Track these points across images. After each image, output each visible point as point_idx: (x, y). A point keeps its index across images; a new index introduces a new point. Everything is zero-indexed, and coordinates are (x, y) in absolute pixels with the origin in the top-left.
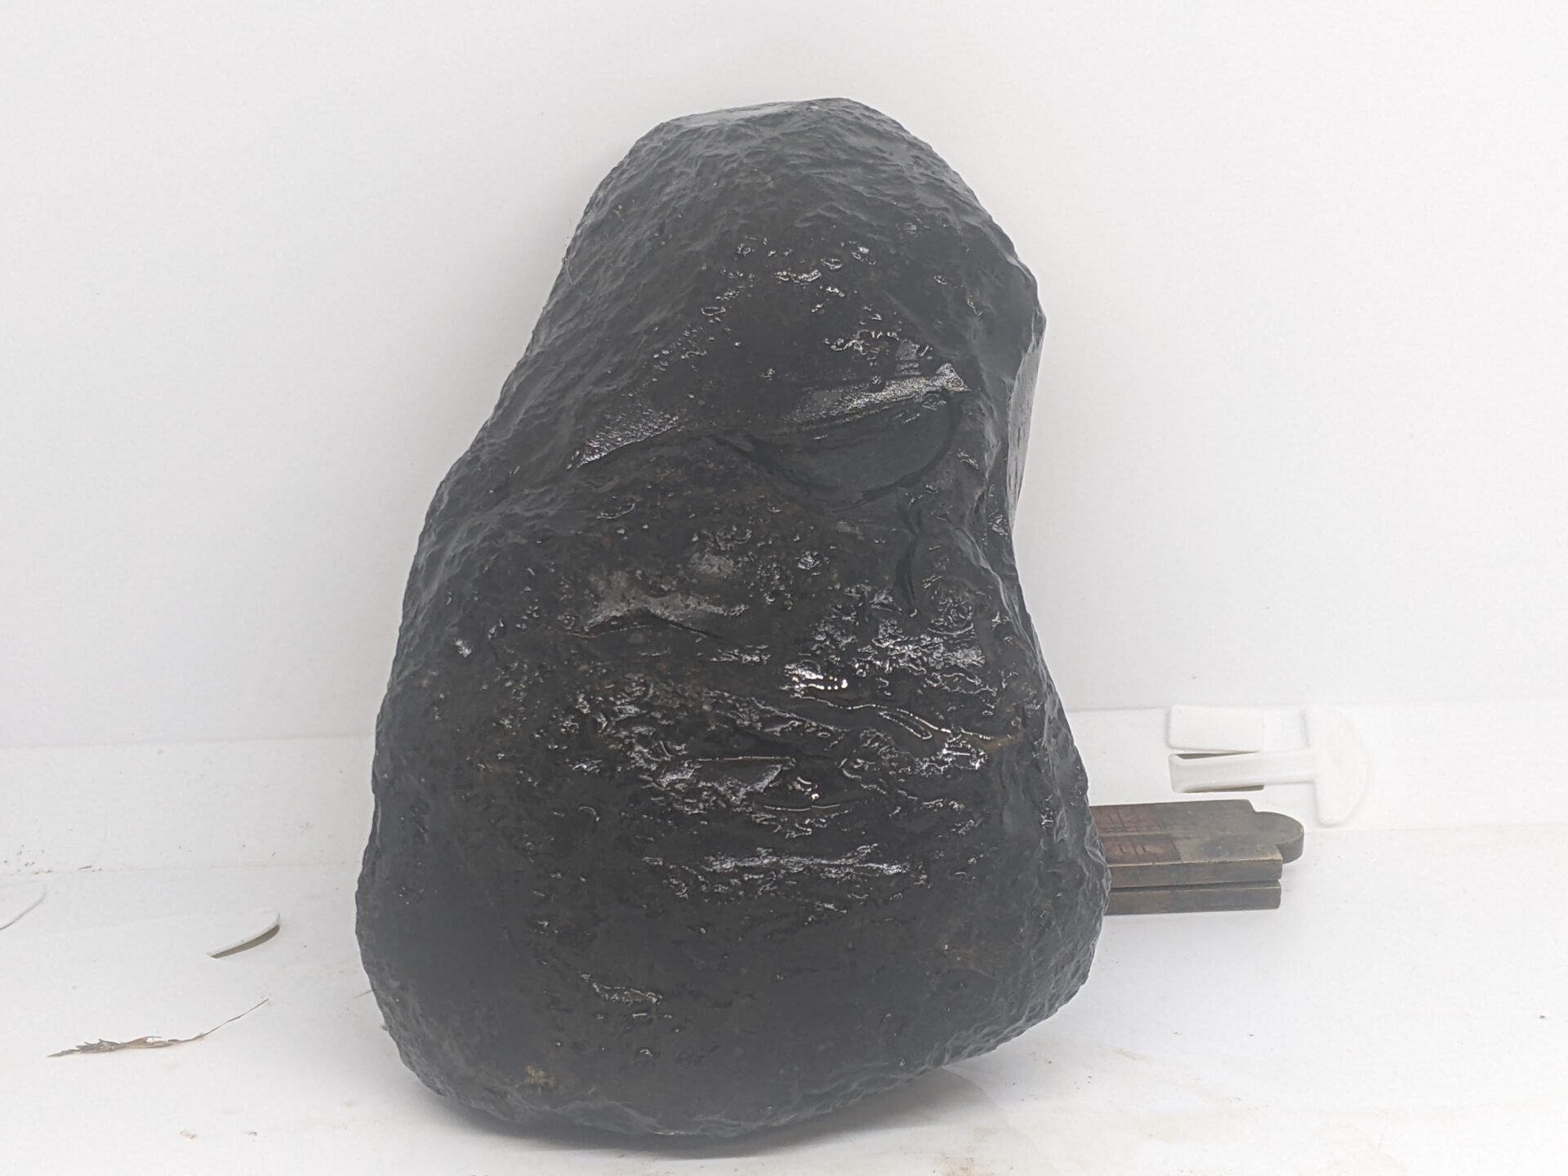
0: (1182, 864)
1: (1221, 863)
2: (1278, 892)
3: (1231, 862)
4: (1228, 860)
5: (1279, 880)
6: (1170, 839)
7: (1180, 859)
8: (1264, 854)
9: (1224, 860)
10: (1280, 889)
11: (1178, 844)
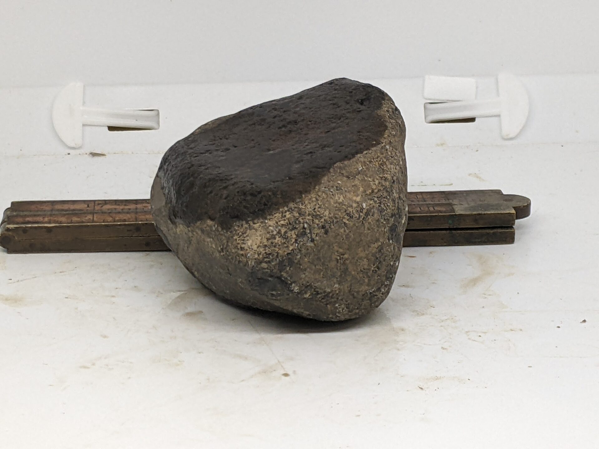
0: (456, 215)
1: (479, 214)
2: (513, 234)
3: (484, 214)
4: (483, 213)
5: (514, 226)
6: (450, 205)
7: (454, 212)
8: (504, 210)
9: (480, 212)
10: (514, 231)
11: (455, 207)
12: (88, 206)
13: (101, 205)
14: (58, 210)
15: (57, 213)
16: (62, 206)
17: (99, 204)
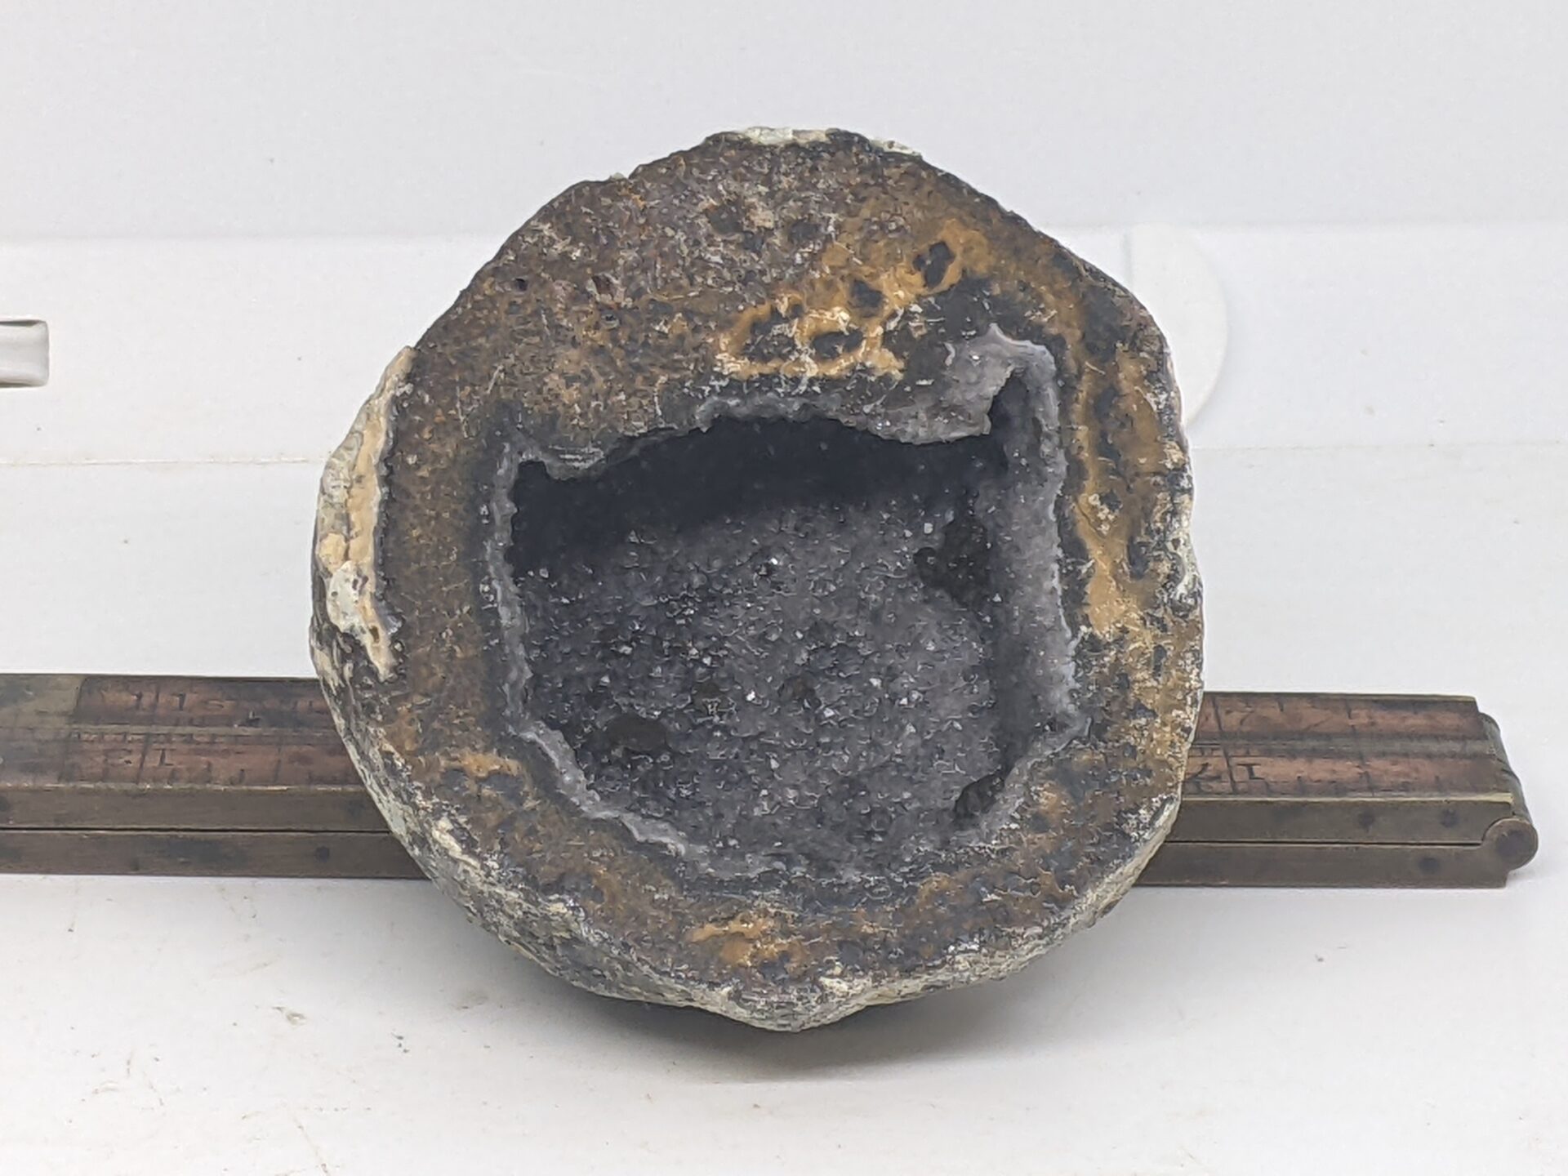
12: (1249, 766)
13: (1210, 772)
14: (1341, 756)
15: (1341, 744)
16: (1334, 772)
17: (1218, 778)
